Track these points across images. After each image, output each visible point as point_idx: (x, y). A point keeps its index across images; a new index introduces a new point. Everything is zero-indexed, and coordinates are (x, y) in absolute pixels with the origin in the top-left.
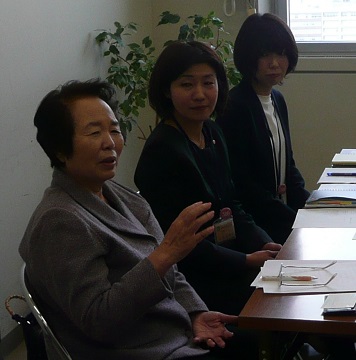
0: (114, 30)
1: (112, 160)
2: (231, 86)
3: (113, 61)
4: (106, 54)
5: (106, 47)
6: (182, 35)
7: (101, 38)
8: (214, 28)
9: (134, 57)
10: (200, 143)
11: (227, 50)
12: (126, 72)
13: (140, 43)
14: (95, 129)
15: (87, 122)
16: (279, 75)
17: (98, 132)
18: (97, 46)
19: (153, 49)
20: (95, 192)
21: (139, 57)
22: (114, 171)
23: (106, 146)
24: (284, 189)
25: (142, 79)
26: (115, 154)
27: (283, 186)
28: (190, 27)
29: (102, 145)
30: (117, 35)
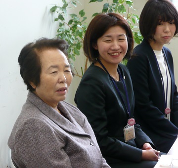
0: (62, 4)
1: (64, 89)
2: (136, 45)
3: (61, 25)
4: (56, 20)
5: (56, 15)
6: (105, 10)
7: (53, 10)
8: (126, 6)
9: (73, 23)
10: (116, 77)
11: (134, 20)
12: (69, 32)
13: (77, 14)
14: (54, 70)
15: (49, 65)
16: (169, 37)
17: (56, 72)
18: (50, 15)
19: (85, 18)
20: (54, 107)
21: (77, 22)
22: (65, 96)
23: (60, 81)
24: (169, 111)
25: (78, 37)
26: (66, 85)
27: (168, 109)
28: (110, 4)
29: (59, 79)
30: (64, 8)
